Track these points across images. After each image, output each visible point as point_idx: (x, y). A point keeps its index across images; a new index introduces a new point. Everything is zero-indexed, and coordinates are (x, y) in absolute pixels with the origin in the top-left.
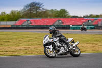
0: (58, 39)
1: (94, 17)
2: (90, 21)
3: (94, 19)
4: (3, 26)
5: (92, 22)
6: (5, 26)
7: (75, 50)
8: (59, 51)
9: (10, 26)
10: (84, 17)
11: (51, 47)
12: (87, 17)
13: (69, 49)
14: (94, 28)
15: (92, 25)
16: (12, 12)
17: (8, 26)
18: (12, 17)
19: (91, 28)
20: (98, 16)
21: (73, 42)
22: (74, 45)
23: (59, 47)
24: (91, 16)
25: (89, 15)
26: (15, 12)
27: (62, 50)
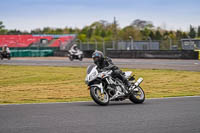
0: (109, 73)
1: (52, 32)
2: (44, 41)
3: (53, 36)
5: (49, 42)
8: (113, 93)
10: (33, 32)
11: (100, 86)
12: (38, 32)
14: (52, 55)
15: (48, 48)
19: (47, 55)
20: (59, 31)
21: (132, 78)
22: (136, 84)
23: (113, 86)
24: (46, 30)
25: (42, 29)
27: (119, 92)
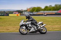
0: (30, 22)
4: (51, 13)
6: (52, 13)
7: (42, 29)
8: (30, 30)
9: (54, 13)
13: (37, 29)
16: (56, 5)
17: (53, 14)
18: (56, 8)
26: (57, 5)
